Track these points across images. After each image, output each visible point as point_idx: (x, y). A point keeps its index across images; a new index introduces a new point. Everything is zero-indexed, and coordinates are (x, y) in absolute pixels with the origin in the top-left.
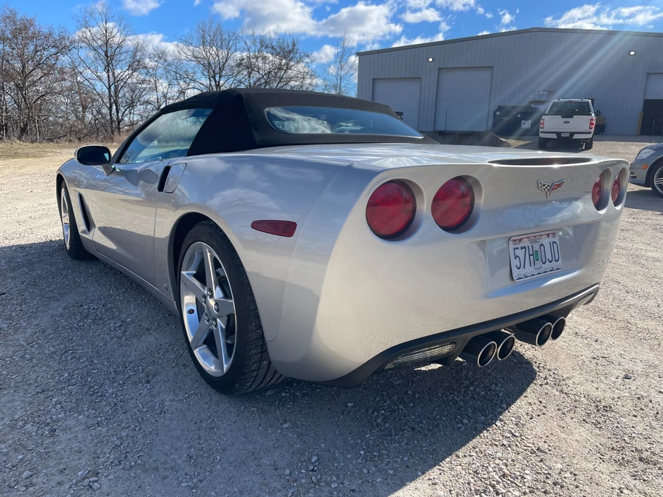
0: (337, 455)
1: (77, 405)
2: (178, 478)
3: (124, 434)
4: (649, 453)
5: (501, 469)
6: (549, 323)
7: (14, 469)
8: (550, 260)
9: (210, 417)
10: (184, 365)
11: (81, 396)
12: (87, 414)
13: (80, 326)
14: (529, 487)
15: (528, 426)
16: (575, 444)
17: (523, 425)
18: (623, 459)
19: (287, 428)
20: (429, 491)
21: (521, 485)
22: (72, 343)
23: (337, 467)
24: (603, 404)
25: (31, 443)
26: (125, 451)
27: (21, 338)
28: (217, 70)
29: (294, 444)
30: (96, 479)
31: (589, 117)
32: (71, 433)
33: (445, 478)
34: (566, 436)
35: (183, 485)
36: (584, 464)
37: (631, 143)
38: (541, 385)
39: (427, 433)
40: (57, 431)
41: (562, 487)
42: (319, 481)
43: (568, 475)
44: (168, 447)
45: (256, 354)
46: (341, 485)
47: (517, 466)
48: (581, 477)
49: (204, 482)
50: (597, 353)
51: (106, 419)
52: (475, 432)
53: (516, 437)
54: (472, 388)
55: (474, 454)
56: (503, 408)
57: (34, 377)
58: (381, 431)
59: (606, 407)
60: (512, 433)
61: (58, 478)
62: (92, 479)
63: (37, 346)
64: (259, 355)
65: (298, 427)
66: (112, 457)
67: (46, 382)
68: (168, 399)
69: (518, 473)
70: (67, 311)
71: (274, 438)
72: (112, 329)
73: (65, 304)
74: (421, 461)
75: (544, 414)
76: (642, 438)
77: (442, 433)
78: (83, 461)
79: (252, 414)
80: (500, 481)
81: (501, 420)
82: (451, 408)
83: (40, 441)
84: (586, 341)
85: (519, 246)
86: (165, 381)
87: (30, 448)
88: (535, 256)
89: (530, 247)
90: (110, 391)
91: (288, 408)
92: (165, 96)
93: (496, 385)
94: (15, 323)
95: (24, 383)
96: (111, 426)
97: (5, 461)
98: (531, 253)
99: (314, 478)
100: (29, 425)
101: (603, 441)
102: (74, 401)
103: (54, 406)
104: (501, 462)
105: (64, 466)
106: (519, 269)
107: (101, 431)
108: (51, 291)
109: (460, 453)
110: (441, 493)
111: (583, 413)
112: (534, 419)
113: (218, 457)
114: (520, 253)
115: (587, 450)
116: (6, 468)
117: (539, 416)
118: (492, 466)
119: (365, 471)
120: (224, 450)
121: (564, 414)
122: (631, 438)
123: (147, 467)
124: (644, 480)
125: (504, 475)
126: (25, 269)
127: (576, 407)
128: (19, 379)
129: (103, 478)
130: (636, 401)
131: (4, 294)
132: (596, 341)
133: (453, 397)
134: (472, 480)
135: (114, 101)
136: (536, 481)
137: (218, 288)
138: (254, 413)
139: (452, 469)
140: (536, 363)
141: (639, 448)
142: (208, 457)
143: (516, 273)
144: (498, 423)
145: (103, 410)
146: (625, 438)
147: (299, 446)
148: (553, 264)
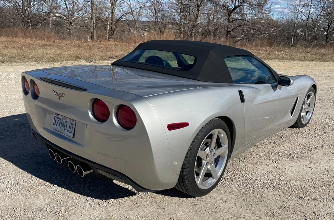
8: (68, 130)
98: (61, 122)
106: (54, 125)
114: (57, 119)
148: (68, 133)
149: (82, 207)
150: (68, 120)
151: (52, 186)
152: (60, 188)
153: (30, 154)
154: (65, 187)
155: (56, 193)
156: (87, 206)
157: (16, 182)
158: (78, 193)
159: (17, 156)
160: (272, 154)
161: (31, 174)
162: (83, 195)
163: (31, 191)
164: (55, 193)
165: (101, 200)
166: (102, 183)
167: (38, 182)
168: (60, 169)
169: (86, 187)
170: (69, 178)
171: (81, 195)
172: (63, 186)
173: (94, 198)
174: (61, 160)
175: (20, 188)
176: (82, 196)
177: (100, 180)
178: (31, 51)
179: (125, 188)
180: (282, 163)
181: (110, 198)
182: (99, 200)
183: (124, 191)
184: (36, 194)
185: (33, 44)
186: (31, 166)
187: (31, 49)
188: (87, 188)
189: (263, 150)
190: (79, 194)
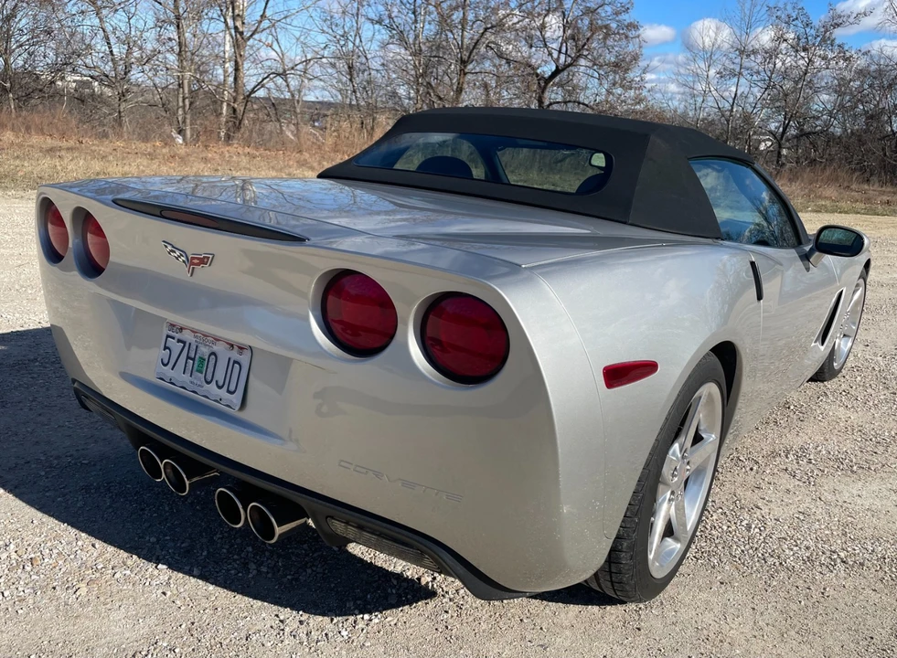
8: (221, 383)
88: (196, 363)
98: (192, 355)
106: (163, 365)
143: (160, 369)
148: (223, 393)
149: (269, 644)
150: (218, 348)
151: (151, 567)
152: (181, 575)
153: (58, 457)
154: (196, 571)
155: (169, 593)
156: (286, 642)
157: (25, 557)
158: (244, 593)
159: (17, 464)
160: (787, 458)
161: (72, 526)
162: (263, 599)
163: (83, 591)
164: (164, 593)
165: (327, 619)
166: (315, 555)
167: (100, 555)
168: (167, 509)
169: (264, 569)
170: (204, 540)
171: (255, 598)
172: (187, 568)
173: (301, 613)
174: (187, 483)
175: (42, 576)
176: (260, 603)
177: (305, 546)
178: (18, 162)
179: (392, 574)
180: (827, 484)
181: (356, 612)
182: (320, 618)
183: (395, 582)
184: (102, 599)
185: (20, 146)
186: (68, 497)
187: (18, 157)
188: (268, 573)
189: (757, 444)
190: (246, 598)
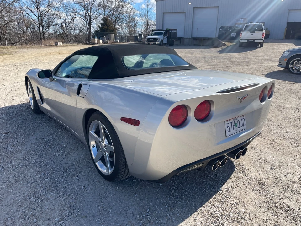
0: (157, 208)
1: (50, 188)
2: (95, 220)
3: (71, 201)
4: (278, 204)
5: (221, 212)
6: (241, 150)
7: (30, 218)
8: (242, 126)
9: (105, 192)
10: (91, 168)
11: (51, 184)
12: (55, 192)
13: (44, 149)
14: (231, 220)
15: (232, 192)
16: (250, 200)
17: (230, 192)
18: (268, 206)
19: (136, 196)
20: (193, 223)
21: (228, 219)
22: (42, 158)
23: (157, 213)
24: (262, 182)
25: (34, 207)
26: (73, 209)
27: (20, 155)
28: (89, 8)
29: (140, 204)
30: (63, 222)
31: (262, 32)
32: (50, 201)
33: (199, 217)
34: (246, 197)
35: (98, 223)
36: (253, 209)
37: (281, 44)
38: (237, 173)
39: (192, 197)
40: (44, 200)
41: (244, 219)
42: (151, 220)
43: (247, 214)
44: (90, 207)
45: (123, 168)
46: (159, 221)
47: (227, 211)
48: (252, 215)
49: (106, 222)
50: (261, 157)
51: (63, 194)
52: (211, 196)
53: (227, 198)
54: (209, 175)
55: (210, 206)
56: (222, 184)
57: (30, 175)
58: (174, 196)
59: (263, 183)
60: (225, 196)
61: (48, 222)
62: (61, 222)
63: (28, 160)
64: (124, 169)
65: (141, 196)
66: (68, 212)
67: (35, 178)
68: (86, 184)
69: (228, 214)
70: (37, 141)
71: (131, 201)
72: (58, 150)
73: (36, 138)
74: (190, 210)
75: (238, 187)
76: (276, 197)
77: (198, 197)
78: (57, 214)
79: (121, 190)
80: (221, 217)
81: (221, 190)
82: (201, 185)
83: (37, 206)
84: (256, 151)
85: (229, 123)
86: (84, 176)
87: (34, 209)
88: (235, 125)
89: (234, 122)
90: (62, 181)
91: (136, 187)
92: (65, 21)
93: (219, 173)
94: (16, 148)
95: (26, 178)
96: (65, 197)
97: (25, 215)
98: (234, 124)
99: (149, 219)
100: (32, 198)
101: (261, 198)
102: (48, 186)
103: (41, 189)
104: (221, 209)
105: (49, 217)
106: (229, 132)
107: (61, 200)
108: (29, 131)
109: (205, 206)
110: (198, 223)
111: (253, 186)
112: (234, 189)
113: (110, 211)
114: (229, 125)
115: (254, 203)
116: (26, 218)
117: (236, 187)
118: (218, 211)
119: (168, 215)
120: (112, 207)
121: (246, 186)
122: (272, 197)
123: (83, 216)
124: (276, 216)
125: (222, 215)
126: (14, 119)
127: (251, 183)
128: (23, 176)
129: (66, 221)
130: (275, 179)
131: (8, 133)
132: (260, 151)
133: (202, 180)
134: (210, 217)
135: (41, 24)
136: (235, 217)
137: (106, 139)
138: (122, 190)
139: (202, 213)
140: (235, 162)
141: (275, 202)
142: (106, 211)
143: (228, 134)
144: (220, 192)
145: (61, 190)
146: (270, 197)
147: (142, 204)
150: (239, 118)
